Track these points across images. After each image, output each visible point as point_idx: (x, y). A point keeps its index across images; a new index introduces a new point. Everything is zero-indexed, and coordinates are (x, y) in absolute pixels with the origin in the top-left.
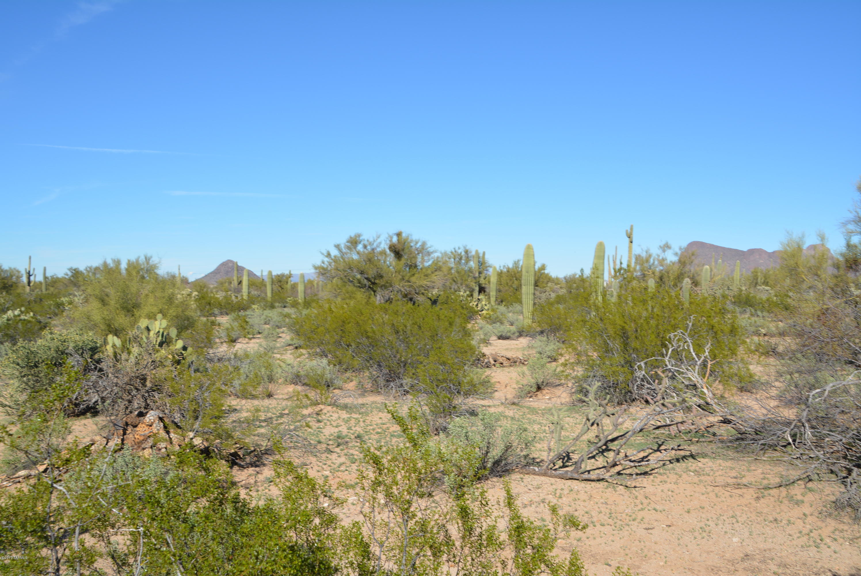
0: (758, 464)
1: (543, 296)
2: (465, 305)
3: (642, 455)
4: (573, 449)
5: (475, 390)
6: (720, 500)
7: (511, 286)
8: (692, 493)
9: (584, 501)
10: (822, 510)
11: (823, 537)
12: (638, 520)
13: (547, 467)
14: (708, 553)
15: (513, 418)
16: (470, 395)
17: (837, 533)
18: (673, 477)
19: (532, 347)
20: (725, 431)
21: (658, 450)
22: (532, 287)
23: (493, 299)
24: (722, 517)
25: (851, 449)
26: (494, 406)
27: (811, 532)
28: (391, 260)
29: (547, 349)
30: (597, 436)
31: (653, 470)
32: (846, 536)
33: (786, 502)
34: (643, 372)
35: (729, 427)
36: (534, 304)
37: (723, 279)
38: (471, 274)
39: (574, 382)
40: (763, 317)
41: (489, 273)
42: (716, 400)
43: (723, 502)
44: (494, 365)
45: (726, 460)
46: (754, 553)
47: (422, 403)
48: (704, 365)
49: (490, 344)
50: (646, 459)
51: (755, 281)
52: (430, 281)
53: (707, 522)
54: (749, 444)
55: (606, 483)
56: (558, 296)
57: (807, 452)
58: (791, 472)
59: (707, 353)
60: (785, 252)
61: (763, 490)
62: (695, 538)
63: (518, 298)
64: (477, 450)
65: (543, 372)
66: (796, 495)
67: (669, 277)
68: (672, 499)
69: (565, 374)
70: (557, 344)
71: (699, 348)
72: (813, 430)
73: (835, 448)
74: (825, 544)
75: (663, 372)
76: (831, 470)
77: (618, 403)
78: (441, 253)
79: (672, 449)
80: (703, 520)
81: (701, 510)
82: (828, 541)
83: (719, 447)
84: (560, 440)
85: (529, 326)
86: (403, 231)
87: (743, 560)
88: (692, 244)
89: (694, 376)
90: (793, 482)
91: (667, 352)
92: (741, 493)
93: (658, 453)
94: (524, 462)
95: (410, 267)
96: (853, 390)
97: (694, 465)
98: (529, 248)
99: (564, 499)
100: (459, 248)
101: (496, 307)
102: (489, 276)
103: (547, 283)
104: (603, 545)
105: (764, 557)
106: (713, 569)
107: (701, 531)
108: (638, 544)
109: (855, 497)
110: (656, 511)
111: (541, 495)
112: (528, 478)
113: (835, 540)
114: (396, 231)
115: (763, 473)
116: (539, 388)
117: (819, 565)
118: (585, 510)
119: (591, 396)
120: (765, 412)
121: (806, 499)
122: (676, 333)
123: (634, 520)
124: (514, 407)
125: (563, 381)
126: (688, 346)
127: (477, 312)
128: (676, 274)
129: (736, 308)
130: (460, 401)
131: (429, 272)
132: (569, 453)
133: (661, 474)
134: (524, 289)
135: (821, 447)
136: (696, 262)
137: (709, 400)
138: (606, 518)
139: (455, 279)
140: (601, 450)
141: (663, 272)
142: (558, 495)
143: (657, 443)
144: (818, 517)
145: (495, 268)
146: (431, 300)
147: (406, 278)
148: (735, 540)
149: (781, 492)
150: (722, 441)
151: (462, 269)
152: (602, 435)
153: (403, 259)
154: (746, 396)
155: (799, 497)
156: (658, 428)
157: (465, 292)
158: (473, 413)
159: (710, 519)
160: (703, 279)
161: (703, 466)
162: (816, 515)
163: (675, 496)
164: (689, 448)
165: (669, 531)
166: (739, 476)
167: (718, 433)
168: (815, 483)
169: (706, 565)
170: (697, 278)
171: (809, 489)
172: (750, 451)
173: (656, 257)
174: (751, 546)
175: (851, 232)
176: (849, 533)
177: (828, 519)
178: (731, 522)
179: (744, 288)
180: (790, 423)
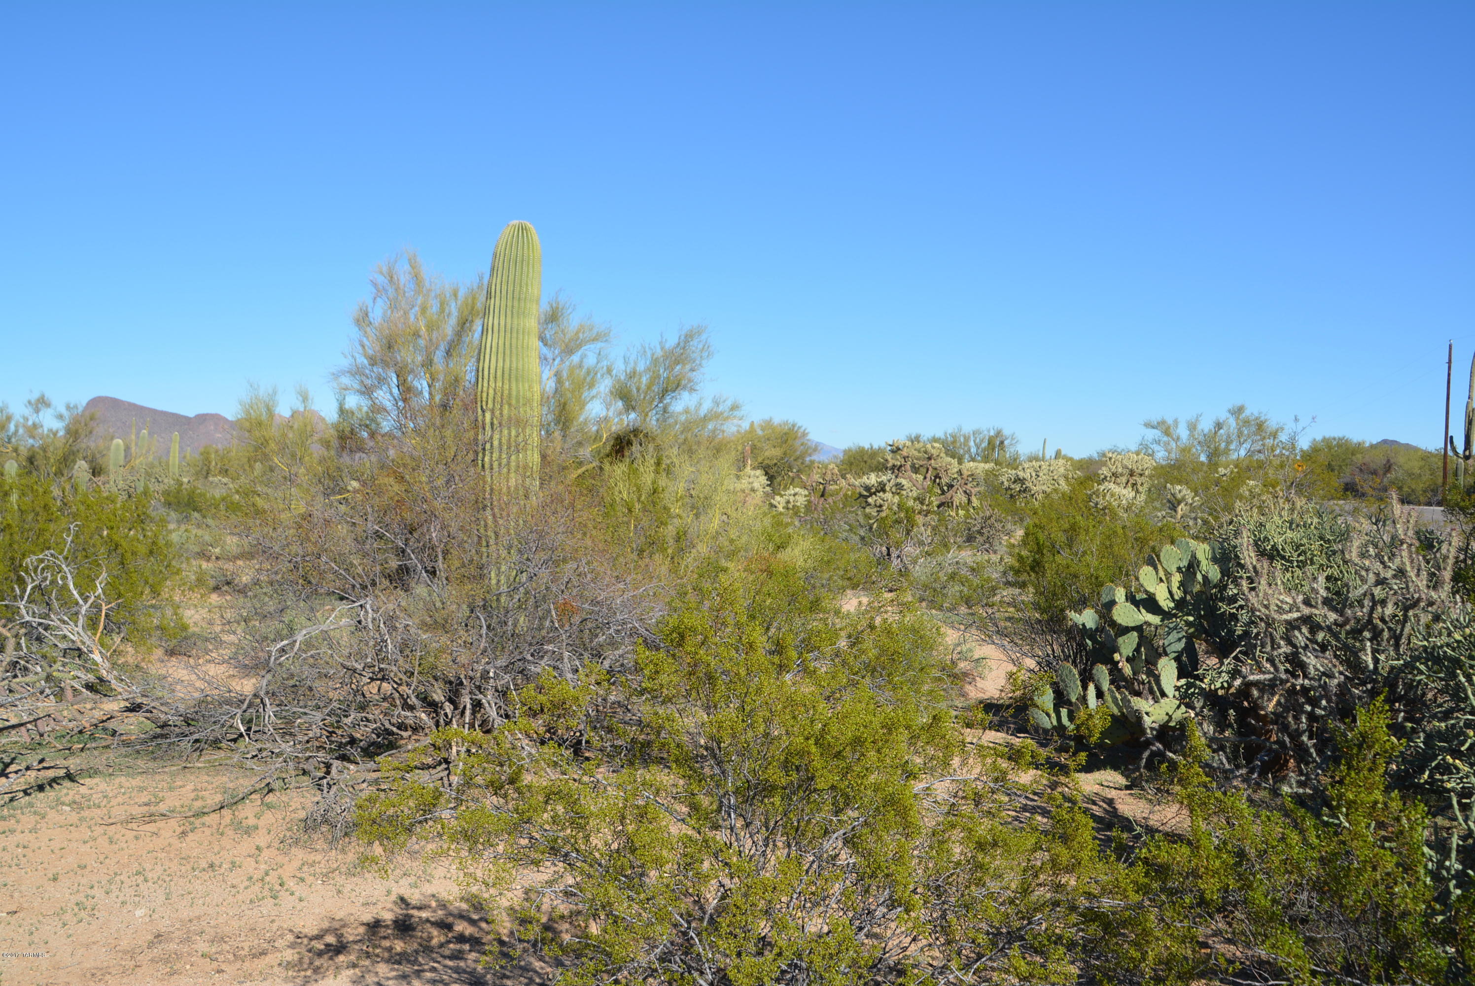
0: (188, 775)
6: (115, 847)
8: (65, 844)
10: (285, 836)
11: (285, 880)
14: (87, 946)
17: (305, 868)
18: (28, 820)
20: (132, 725)
24: (118, 878)
25: (334, 732)
27: (267, 874)
32: (318, 870)
33: (230, 832)
35: (140, 716)
37: (149, 465)
40: (217, 527)
42: (115, 673)
43: (122, 849)
45: (132, 776)
46: (172, 929)
48: (96, 611)
51: (205, 468)
53: (89, 892)
54: (173, 743)
57: (266, 746)
58: (241, 781)
59: (100, 591)
61: (192, 819)
62: (65, 925)
66: (246, 818)
67: (47, 458)
68: (24, 860)
71: (86, 583)
72: (278, 709)
73: (311, 735)
74: (287, 890)
75: (11, 629)
76: (303, 770)
79: (28, 768)
80: (81, 888)
81: (80, 872)
82: (291, 884)
83: (120, 755)
87: (151, 945)
88: (96, 402)
89: (76, 633)
90: (244, 798)
91: (24, 591)
92: (155, 830)
97: (71, 793)
105: (188, 932)
106: (97, 974)
107: (76, 910)
109: (334, 806)
113: (302, 880)
115: (194, 790)
117: (275, 926)
120: (201, 685)
121: (261, 823)
122: (40, 557)
126: (64, 578)
128: (60, 453)
129: (172, 513)
133: (3, 818)
135: (291, 734)
136: (100, 430)
137: (104, 673)
141: (36, 449)
144: (278, 849)
148: (139, 913)
149: (222, 817)
150: (127, 744)
154: (176, 661)
155: (252, 821)
159: (96, 885)
160: (111, 462)
161: (90, 792)
162: (276, 845)
163: (30, 855)
164: (65, 763)
165: (13, 922)
166: (153, 800)
167: (121, 729)
168: (278, 794)
169: (82, 970)
170: (100, 461)
171: (267, 805)
172: (176, 754)
173: (22, 420)
174: (166, 918)
175: (345, 389)
176: (322, 865)
177: (293, 849)
178: (134, 883)
179: (185, 480)
180: (242, 702)
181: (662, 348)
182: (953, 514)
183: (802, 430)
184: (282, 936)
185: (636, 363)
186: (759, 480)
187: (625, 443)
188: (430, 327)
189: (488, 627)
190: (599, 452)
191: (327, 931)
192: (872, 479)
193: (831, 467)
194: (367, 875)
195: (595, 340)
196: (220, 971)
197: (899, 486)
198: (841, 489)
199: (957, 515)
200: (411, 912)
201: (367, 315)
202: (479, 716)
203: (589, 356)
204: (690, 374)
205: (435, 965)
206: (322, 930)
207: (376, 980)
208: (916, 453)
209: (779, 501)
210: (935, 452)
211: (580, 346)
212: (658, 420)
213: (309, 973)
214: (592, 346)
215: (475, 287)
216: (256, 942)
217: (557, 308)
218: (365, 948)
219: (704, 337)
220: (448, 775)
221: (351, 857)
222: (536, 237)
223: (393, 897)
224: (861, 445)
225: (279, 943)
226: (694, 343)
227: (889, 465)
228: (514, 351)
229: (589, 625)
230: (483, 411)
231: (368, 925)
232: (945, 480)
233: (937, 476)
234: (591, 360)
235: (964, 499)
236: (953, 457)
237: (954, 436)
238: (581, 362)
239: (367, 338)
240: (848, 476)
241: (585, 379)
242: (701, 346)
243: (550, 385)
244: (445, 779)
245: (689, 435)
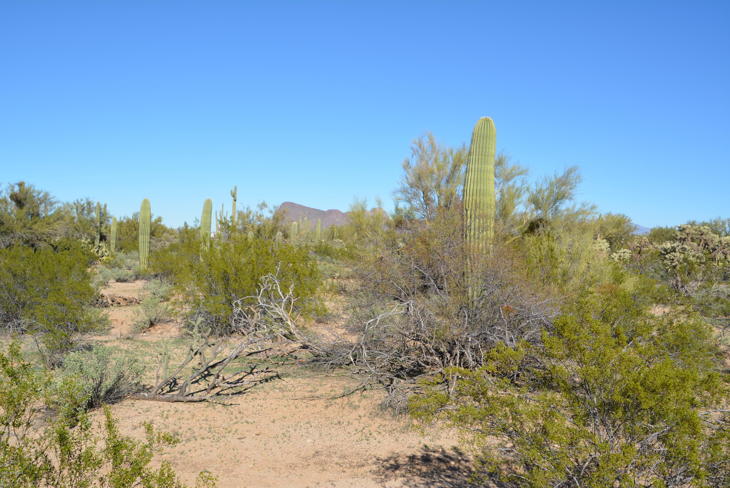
0: (328, 379)
1: (159, 244)
2: (86, 251)
3: (237, 377)
4: (179, 375)
5: (92, 328)
6: (298, 410)
7: (131, 235)
8: (277, 407)
9: (188, 419)
10: (372, 412)
11: (372, 432)
12: (233, 432)
13: (156, 392)
14: (288, 453)
15: (126, 351)
16: (87, 332)
17: (381, 427)
18: (262, 394)
19: (147, 289)
20: (304, 355)
21: (251, 373)
22: (148, 237)
23: (113, 247)
24: (299, 424)
25: (394, 364)
26: (111, 341)
27: (364, 429)
28: (12, 208)
29: (160, 290)
30: (199, 364)
31: (246, 389)
32: (387, 429)
33: (347, 408)
34: (240, 309)
35: (307, 351)
36: (150, 251)
37: (308, 234)
38: (93, 224)
39: (182, 318)
40: (337, 264)
41: (109, 223)
42: (297, 330)
43: (301, 411)
44: (112, 305)
45: (304, 378)
46: (323, 450)
47: (39, 341)
48: (289, 302)
49: (109, 286)
50: (241, 381)
51: (332, 235)
52: (53, 229)
53: (288, 429)
54: (321, 364)
55: (207, 403)
56: (172, 244)
57: (363, 368)
58: (352, 384)
59: (291, 293)
60: (353, 213)
61: (331, 400)
62: (278, 443)
63: (136, 246)
64: (91, 381)
65: (156, 310)
66: (354, 402)
67: (265, 230)
68: (261, 412)
69: (174, 311)
70: (169, 286)
71: (285, 288)
72: (368, 351)
73: (383, 364)
74: (373, 437)
75: (255, 309)
76: (380, 381)
77: (220, 335)
78: (63, 204)
79: (262, 371)
80: (284, 427)
81: (283, 420)
82: (375, 434)
83: (299, 368)
84: (167, 368)
85: (145, 270)
86: (24, 181)
87: (314, 456)
88: (285, 204)
89: (281, 311)
90: (353, 392)
91: (259, 292)
92: (314, 404)
93: (251, 375)
94: (135, 389)
95: (33, 215)
96: (397, 319)
97: (279, 384)
98: (146, 202)
99: (170, 419)
100: (82, 200)
101: (116, 253)
102: (110, 226)
103: (163, 234)
104: (203, 455)
105: (330, 452)
106: (291, 466)
107: (283, 437)
108: (233, 452)
109: (394, 399)
110: (248, 423)
111: (149, 417)
112: (138, 403)
113: (380, 433)
114: (18, 181)
115: (331, 387)
116: (152, 324)
117: (368, 453)
118: (188, 427)
119: (196, 329)
120: (334, 338)
121: (361, 404)
122: (267, 276)
123: (229, 432)
124: (128, 341)
125: (172, 318)
126: (276, 287)
127: (98, 258)
128: (271, 228)
129: (317, 256)
130: (77, 338)
131: (51, 220)
132: (176, 379)
133: (252, 393)
134: (141, 238)
135: (374, 363)
136: (287, 218)
137: (292, 330)
138: (205, 432)
139: (78, 228)
140: (203, 375)
141: (261, 226)
142: (164, 416)
143: (250, 367)
144: (369, 417)
145: (115, 219)
146: (53, 246)
147: (28, 226)
148: (309, 441)
149: (343, 400)
150: (302, 363)
151: (85, 219)
152: (203, 363)
153: (24, 208)
154: (321, 326)
155: (357, 403)
156: (250, 354)
157: (86, 239)
158: (90, 348)
159: (290, 426)
160: (292, 232)
161: (287, 384)
162: (368, 415)
163: (264, 410)
164: (276, 370)
165: (258, 439)
166: (313, 390)
167: (299, 356)
168: (368, 391)
169: (286, 463)
170: (287, 232)
171: (364, 396)
172: (323, 369)
173: (255, 213)
174: (320, 444)
175: (398, 199)
176: (389, 427)
177: (376, 418)
178: (306, 427)
179: (323, 241)
180: (352, 347)
181: (555, 178)
182: (715, 264)
183: (628, 218)
184: (371, 458)
185: (542, 185)
186: (605, 245)
187: (535, 225)
188: (439, 169)
189: (469, 316)
190: (521, 230)
191: (390, 458)
192: (668, 245)
193: (645, 238)
194: (409, 433)
195: (520, 174)
196: (344, 472)
197: (684, 249)
198: (650, 250)
199: (718, 266)
200: (430, 453)
201: (409, 163)
202: (462, 360)
203: (517, 182)
204: (570, 191)
205: (442, 480)
206: (388, 458)
207: (415, 483)
208: (694, 232)
209: (615, 256)
210: (705, 231)
211: (513, 177)
212: (552, 214)
213: (383, 477)
214: (519, 177)
215: (461, 149)
216: (360, 460)
217: (502, 158)
218: (409, 468)
219: (577, 172)
220: (448, 388)
221: (402, 424)
222: (493, 124)
223: (422, 446)
224: (661, 226)
225: (370, 462)
226: (572, 175)
227: (678, 238)
228: (482, 181)
229: (519, 317)
230: (467, 210)
231: (410, 457)
232: (711, 246)
233: (706, 244)
234: (518, 184)
235: (723, 257)
236: (715, 233)
237: (716, 222)
238: (514, 185)
239: (409, 175)
240: (654, 243)
241: (515, 193)
242: (575, 177)
243: (498, 196)
244: (447, 390)
245: (569, 222)
